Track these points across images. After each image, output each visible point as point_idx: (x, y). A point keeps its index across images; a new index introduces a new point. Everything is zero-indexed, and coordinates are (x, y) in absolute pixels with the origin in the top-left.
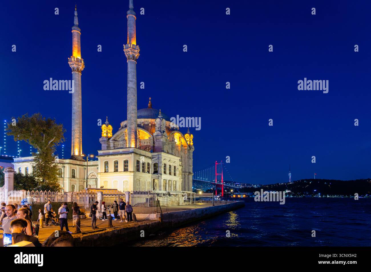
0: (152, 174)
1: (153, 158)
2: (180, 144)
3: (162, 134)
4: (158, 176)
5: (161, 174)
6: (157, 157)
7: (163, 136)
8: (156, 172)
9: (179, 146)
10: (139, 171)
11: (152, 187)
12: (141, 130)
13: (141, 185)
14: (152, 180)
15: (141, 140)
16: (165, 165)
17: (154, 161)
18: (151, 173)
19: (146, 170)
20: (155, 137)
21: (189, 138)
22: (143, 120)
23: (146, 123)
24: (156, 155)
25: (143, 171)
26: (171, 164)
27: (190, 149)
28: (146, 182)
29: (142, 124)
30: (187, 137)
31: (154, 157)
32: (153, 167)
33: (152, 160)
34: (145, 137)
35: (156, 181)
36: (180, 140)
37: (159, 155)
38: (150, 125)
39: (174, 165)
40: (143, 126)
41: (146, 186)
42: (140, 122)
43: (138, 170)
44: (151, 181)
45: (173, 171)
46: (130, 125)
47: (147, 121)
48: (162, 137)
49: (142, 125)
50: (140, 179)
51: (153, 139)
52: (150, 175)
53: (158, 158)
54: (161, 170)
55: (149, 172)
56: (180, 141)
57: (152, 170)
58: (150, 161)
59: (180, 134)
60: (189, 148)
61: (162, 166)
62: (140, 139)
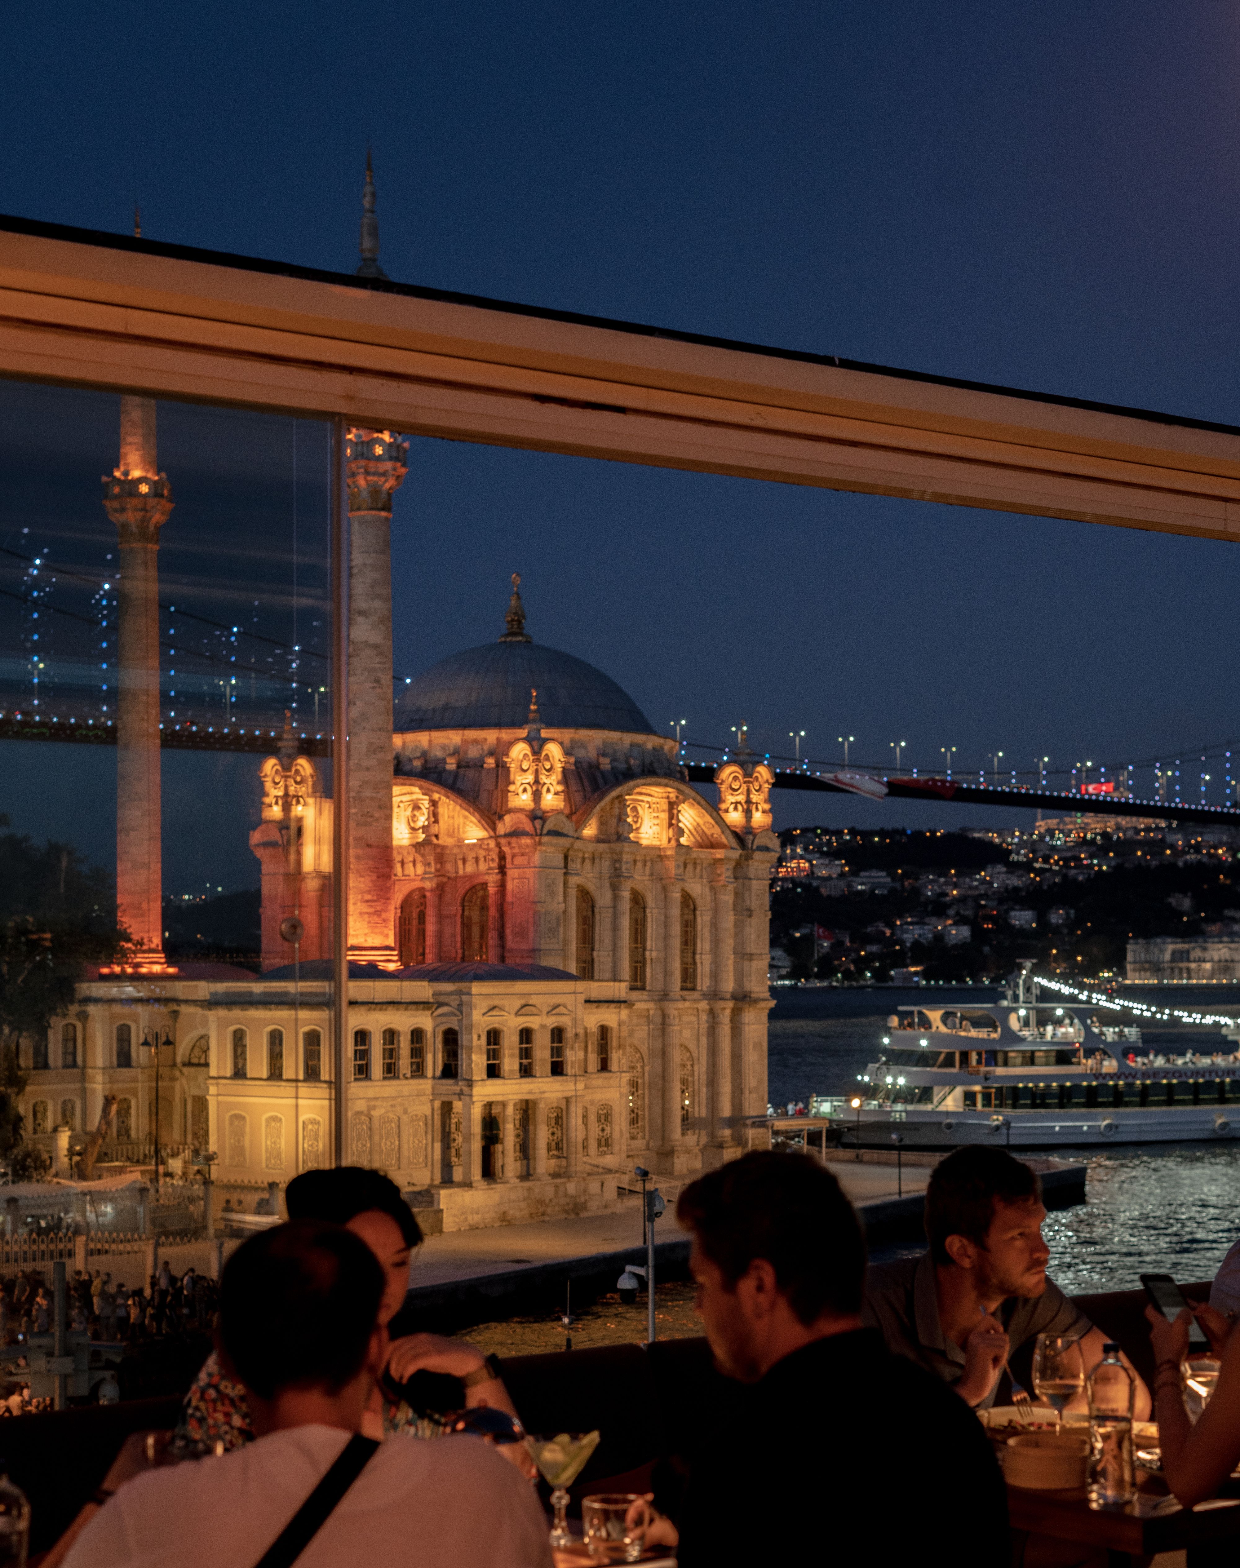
0: (434, 1078)
1: (440, 1005)
2: (673, 843)
3: (538, 826)
4: (457, 1089)
5: (470, 1083)
6: (454, 1001)
7: (545, 839)
8: (450, 1071)
9: (666, 856)
10: (368, 1077)
11: (438, 1135)
12: (443, 798)
13: (376, 1138)
14: (437, 1104)
15: (443, 848)
16: (494, 1036)
17: (444, 1019)
18: (430, 1073)
19: (404, 1062)
20: (503, 841)
21: (744, 787)
22: (454, 737)
23: (473, 753)
24: (452, 993)
25: (391, 1071)
26: (533, 1022)
27: (748, 857)
28: (405, 1118)
29: (449, 760)
30: (735, 785)
31: (442, 999)
32: (440, 1046)
33: (436, 1014)
34: (468, 828)
35: (458, 1106)
36: (671, 817)
37: (460, 993)
38: (490, 762)
39: (552, 1022)
40: (456, 774)
41: (404, 1138)
42: (444, 748)
43: (363, 1071)
44: (428, 1112)
45: (542, 1053)
46: (358, 825)
47: (475, 742)
48: (540, 844)
49: (451, 764)
50: (374, 1108)
51: (497, 850)
52: (426, 1085)
53: (461, 1005)
54: (470, 1065)
55: (418, 1071)
56: (671, 825)
57: (434, 1060)
58: (425, 1021)
59: (670, 790)
60: (736, 854)
61: (475, 1042)
62: (441, 842)
